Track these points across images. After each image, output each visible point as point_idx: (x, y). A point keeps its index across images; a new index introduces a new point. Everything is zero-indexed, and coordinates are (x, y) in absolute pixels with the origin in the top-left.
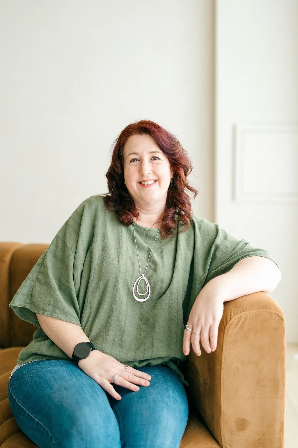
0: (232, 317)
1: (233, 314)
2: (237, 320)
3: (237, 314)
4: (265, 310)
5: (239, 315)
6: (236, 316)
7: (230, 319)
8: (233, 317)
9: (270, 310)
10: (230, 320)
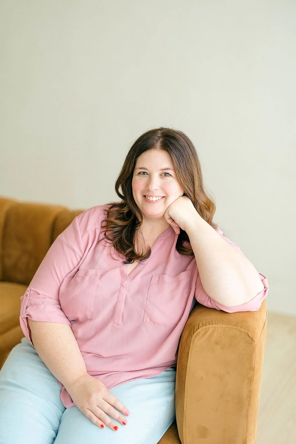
0: (199, 327)
1: (201, 325)
2: (204, 331)
3: (205, 325)
4: (235, 327)
5: (207, 327)
6: (204, 327)
7: (198, 328)
8: (201, 327)
9: (240, 327)
10: (197, 330)
